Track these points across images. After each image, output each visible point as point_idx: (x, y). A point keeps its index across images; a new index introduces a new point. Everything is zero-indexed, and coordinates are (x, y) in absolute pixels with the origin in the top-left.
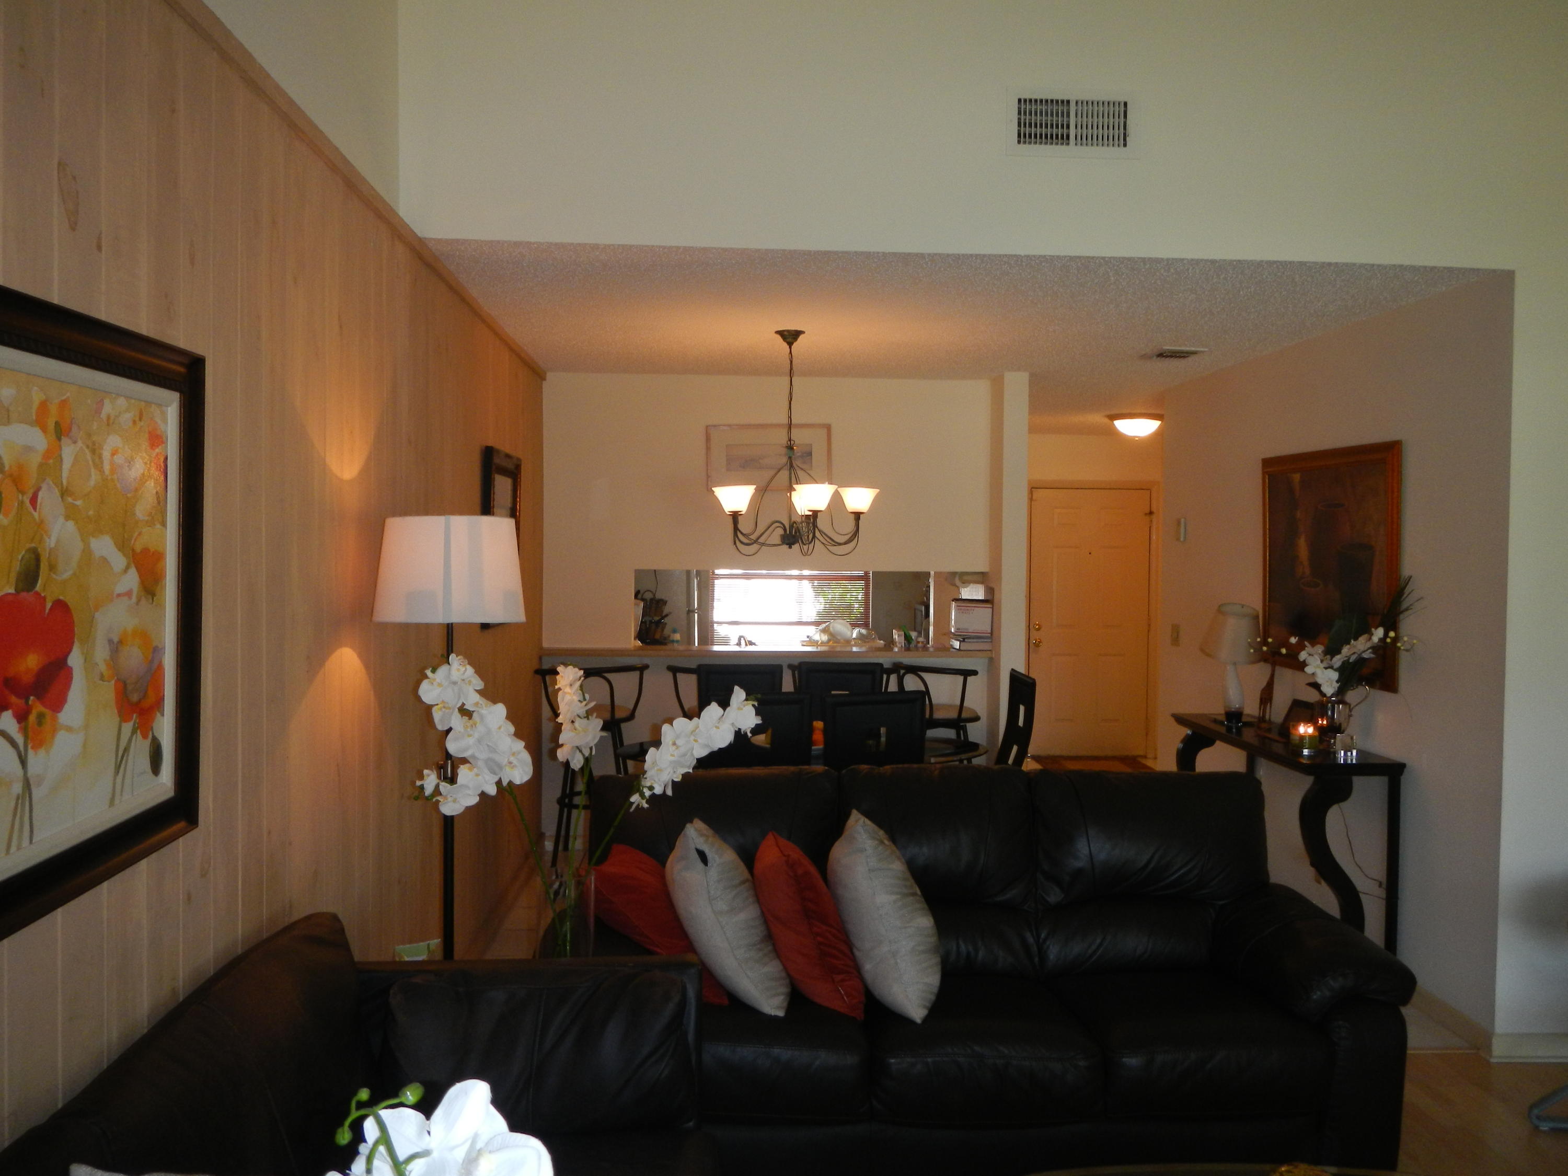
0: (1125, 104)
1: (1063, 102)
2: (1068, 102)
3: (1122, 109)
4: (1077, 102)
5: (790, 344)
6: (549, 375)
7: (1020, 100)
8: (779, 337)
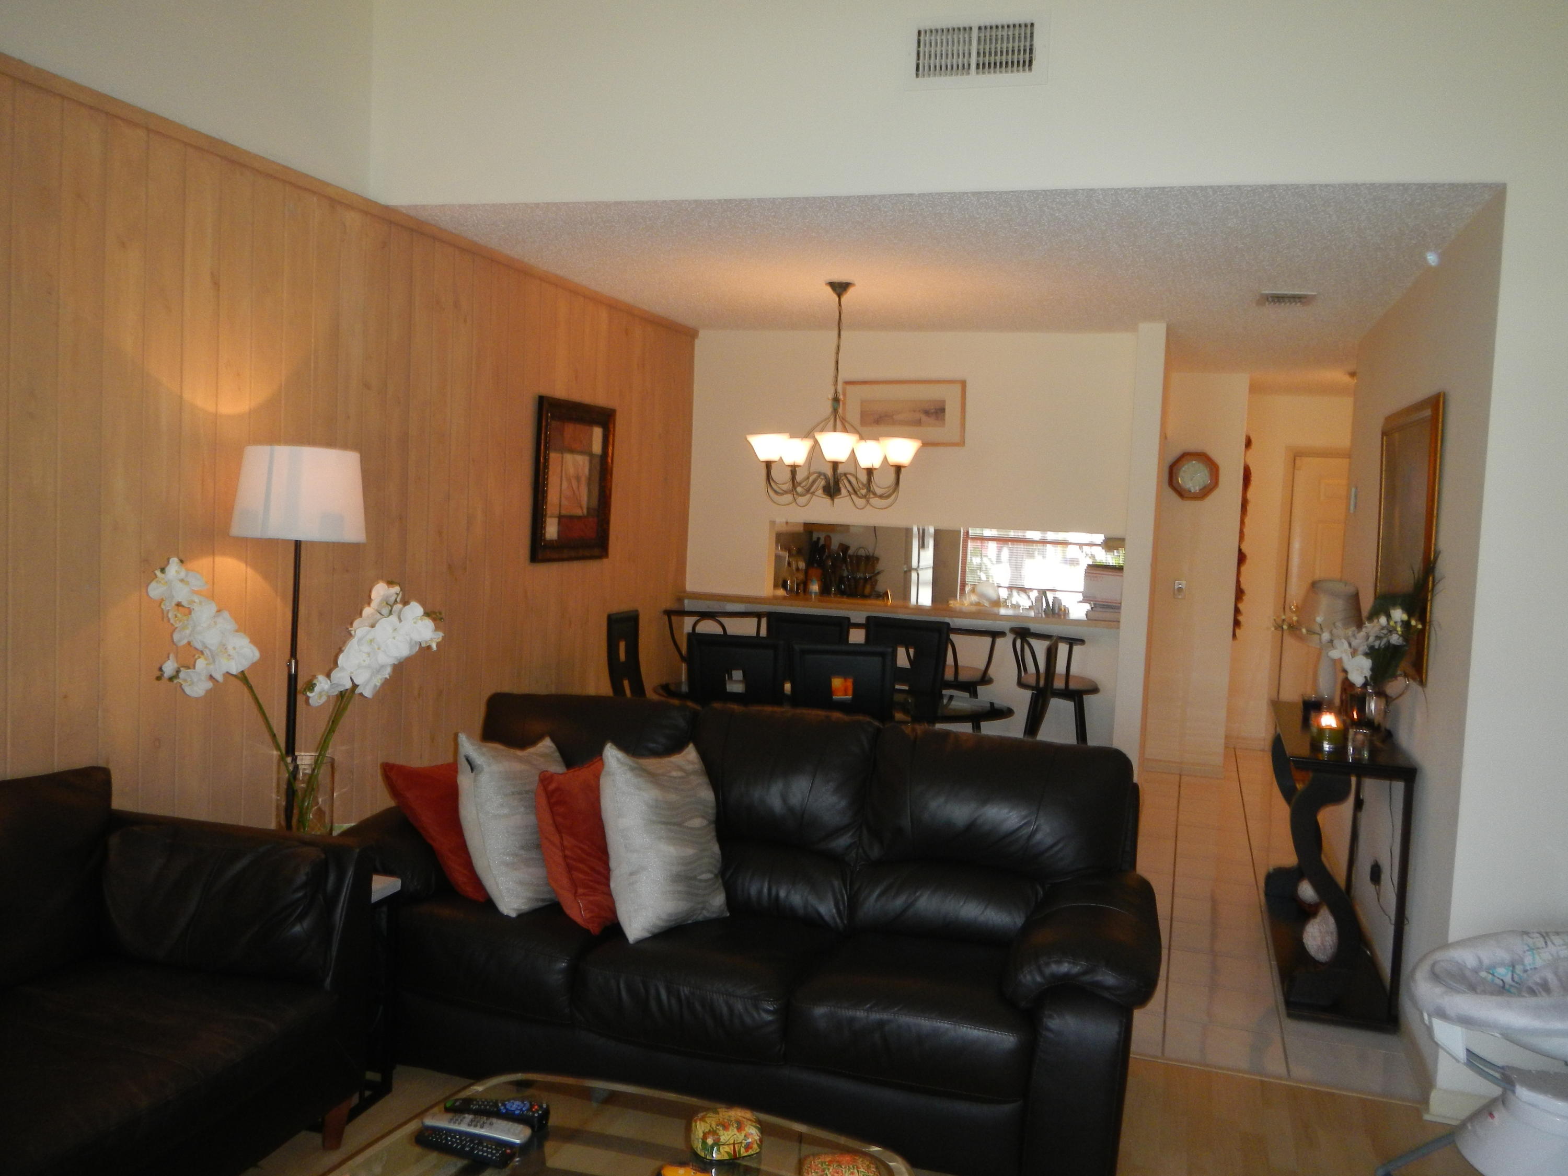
0: (1032, 25)
1: (965, 29)
2: (971, 28)
3: (1029, 32)
4: (980, 28)
5: (839, 296)
6: (702, 333)
7: (919, 33)
8: (829, 289)
